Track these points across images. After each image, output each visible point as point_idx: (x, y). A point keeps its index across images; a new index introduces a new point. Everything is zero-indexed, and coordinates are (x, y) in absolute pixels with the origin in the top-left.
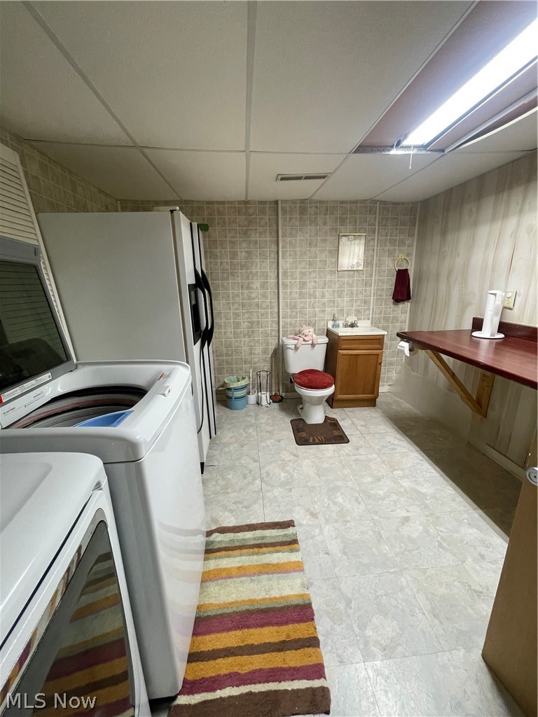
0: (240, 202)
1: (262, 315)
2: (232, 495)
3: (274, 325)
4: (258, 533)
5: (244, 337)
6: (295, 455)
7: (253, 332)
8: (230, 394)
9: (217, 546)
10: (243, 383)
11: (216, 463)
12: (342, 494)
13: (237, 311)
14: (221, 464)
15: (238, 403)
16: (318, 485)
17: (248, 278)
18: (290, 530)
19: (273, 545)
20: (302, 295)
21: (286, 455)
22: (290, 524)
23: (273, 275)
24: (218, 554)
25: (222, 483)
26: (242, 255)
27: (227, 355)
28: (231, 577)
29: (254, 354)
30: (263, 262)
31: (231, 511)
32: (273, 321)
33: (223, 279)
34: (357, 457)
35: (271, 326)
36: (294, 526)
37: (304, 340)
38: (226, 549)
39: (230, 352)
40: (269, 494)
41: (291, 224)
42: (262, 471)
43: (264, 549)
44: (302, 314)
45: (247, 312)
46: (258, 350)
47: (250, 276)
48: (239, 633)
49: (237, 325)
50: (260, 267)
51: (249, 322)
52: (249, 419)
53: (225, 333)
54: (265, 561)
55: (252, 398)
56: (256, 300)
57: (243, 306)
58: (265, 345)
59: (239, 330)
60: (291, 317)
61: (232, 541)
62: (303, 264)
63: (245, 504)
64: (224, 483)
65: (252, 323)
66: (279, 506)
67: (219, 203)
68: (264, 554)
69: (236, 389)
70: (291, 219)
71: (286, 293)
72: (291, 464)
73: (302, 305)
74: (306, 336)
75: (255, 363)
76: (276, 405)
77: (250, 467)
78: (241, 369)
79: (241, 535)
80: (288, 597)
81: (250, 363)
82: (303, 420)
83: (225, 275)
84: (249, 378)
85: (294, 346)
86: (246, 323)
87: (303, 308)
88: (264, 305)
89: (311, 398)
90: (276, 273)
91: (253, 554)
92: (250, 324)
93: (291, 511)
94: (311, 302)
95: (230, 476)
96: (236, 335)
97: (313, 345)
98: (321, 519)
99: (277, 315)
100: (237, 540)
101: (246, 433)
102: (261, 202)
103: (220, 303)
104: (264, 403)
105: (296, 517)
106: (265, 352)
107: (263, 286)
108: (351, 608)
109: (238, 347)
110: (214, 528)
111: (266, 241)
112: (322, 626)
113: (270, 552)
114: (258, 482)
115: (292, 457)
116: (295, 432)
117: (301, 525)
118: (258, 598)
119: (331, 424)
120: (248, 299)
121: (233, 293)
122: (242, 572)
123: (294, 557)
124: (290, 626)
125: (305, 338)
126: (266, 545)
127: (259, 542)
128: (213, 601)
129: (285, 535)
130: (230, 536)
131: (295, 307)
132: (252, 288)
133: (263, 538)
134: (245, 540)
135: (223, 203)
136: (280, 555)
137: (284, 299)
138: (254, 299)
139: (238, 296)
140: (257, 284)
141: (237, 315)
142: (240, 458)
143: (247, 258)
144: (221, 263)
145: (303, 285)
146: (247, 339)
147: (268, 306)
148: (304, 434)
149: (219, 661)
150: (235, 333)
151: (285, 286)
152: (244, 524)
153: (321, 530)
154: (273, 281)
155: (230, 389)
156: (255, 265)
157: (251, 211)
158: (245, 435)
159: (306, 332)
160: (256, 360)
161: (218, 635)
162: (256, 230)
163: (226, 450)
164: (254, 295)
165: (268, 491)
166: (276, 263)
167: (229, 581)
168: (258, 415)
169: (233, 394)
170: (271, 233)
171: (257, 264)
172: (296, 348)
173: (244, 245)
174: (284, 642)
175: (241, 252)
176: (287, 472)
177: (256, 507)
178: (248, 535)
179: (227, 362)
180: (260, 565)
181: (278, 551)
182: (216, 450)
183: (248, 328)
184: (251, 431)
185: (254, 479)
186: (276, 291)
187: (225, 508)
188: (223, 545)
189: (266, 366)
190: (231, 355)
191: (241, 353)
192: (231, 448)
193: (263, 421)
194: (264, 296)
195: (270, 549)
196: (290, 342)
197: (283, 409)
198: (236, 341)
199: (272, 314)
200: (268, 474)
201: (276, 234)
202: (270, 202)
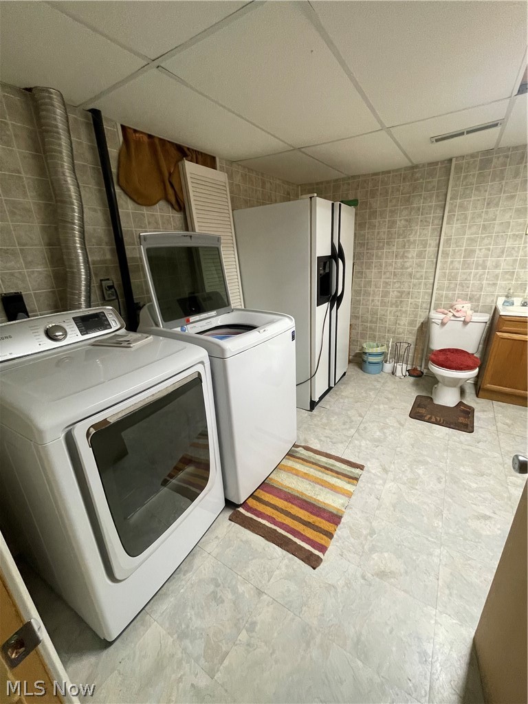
0: (406, 168)
1: (414, 285)
2: (326, 431)
3: (426, 297)
4: (331, 461)
5: (391, 307)
6: (400, 424)
7: (401, 302)
8: (365, 357)
9: (298, 455)
10: (379, 350)
11: (328, 407)
12: (427, 469)
13: (387, 280)
14: (332, 408)
15: (371, 368)
16: (406, 452)
17: (404, 246)
18: (357, 471)
19: (337, 473)
20: (466, 265)
21: (391, 421)
22: (361, 467)
23: (434, 243)
24: (297, 460)
25: (324, 420)
26: (400, 223)
27: (371, 322)
28: (297, 475)
29: (399, 324)
30: (424, 229)
31: (320, 440)
32: (426, 293)
33: (378, 248)
34: (470, 448)
35: (423, 298)
36: (362, 469)
37: (454, 316)
38: (303, 459)
39: (374, 320)
40: (356, 442)
41: (464, 183)
42: (361, 425)
43: (329, 472)
44: (463, 287)
45: (398, 282)
46: (404, 321)
47: (407, 244)
48: (285, 503)
49: (386, 294)
50: (419, 236)
51: (399, 292)
52: (376, 383)
53: (373, 301)
54: (325, 479)
55: (388, 367)
56: (409, 270)
57: (395, 275)
58: (413, 316)
59: (386, 300)
60: (448, 289)
61: (310, 457)
62: (474, 229)
63: (334, 440)
64: (326, 421)
65: (402, 293)
66: (359, 452)
67: (383, 173)
68: (328, 474)
69: (370, 354)
70: (466, 177)
71: (446, 262)
72: (391, 429)
73: (465, 277)
74: (458, 311)
75: (399, 334)
76: (412, 379)
77: (353, 418)
78: (384, 337)
79: (318, 457)
80: (328, 505)
81: (394, 332)
82: (431, 398)
83: (381, 245)
84: (388, 347)
85: (440, 321)
86: (395, 292)
87: (466, 279)
88: (418, 275)
89: (443, 377)
90: (438, 241)
91: (319, 471)
92: (399, 294)
93: (368, 460)
94: (476, 274)
95: (333, 419)
96: (383, 304)
97: (465, 323)
98: (391, 475)
99: (431, 286)
100: (314, 458)
101: (366, 393)
102: (430, 164)
103: (372, 272)
104: (399, 373)
105: (368, 465)
106: (412, 323)
107: (420, 255)
108: (372, 537)
109: (384, 315)
110: (303, 445)
111: (430, 207)
112: (340, 532)
113: (333, 476)
114: (353, 431)
115: (396, 425)
116: (416, 406)
117: (369, 472)
118: (307, 494)
119: (464, 411)
120: (402, 269)
121: (386, 262)
122: (306, 476)
123: (349, 487)
124: (319, 519)
125: (456, 314)
126: (332, 470)
127: (328, 466)
128: (280, 480)
129: (351, 472)
130: (311, 454)
131: (455, 278)
132: (407, 257)
133: (333, 465)
134: (319, 461)
135: (389, 172)
136: (339, 481)
137: (443, 268)
138: (407, 268)
139: (391, 265)
140: (413, 252)
141: (387, 283)
142: (348, 410)
143: (405, 227)
144: (378, 233)
145: (470, 253)
146: (394, 309)
147: (422, 276)
148: (422, 411)
149: (267, 507)
150: (382, 301)
151: (446, 254)
152: (325, 451)
153: (385, 483)
154: (431, 250)
155: (365, 353)
156: (414, 233)
157: (418, 175)
158: (364, 394)
159: (459, 307)
160: (401, 330)
161: (274, 497)
162: (421, 195)
163: (342, 401)
164: (408, 264)
165: (357, 440)
166: (439, 230)
167: (295, 477)
168: (386, 382)
169: (367, 358)
170: (437, 196)
171: (416, 232)
172: (443, 324)
173: (405, 213)
174: (309, 523)
175: (401, 220)
176: (384, 433)
177: (340, 446)
178: (324, 459)
179: (371, 328)
180: (320, 479)
181: (338, 478)
182: (334, 398)
183: (397, 297)
184: (371, 393)
185: (351, 427)
186: (435, 260)
187: (317, 437)
188: (303, 457)
189: (412, 339)
190: (376, 323)
191: (386, 322)
192: (346, 400)
193: (388, 389)
194: (420, 265)
195: (334, 474)
196: (436, 316)
197: (416, 384)
198: (382, 310)
199: (425, 284)
200: (365, 428)
201: (444, 197)
202: (443, 162)
